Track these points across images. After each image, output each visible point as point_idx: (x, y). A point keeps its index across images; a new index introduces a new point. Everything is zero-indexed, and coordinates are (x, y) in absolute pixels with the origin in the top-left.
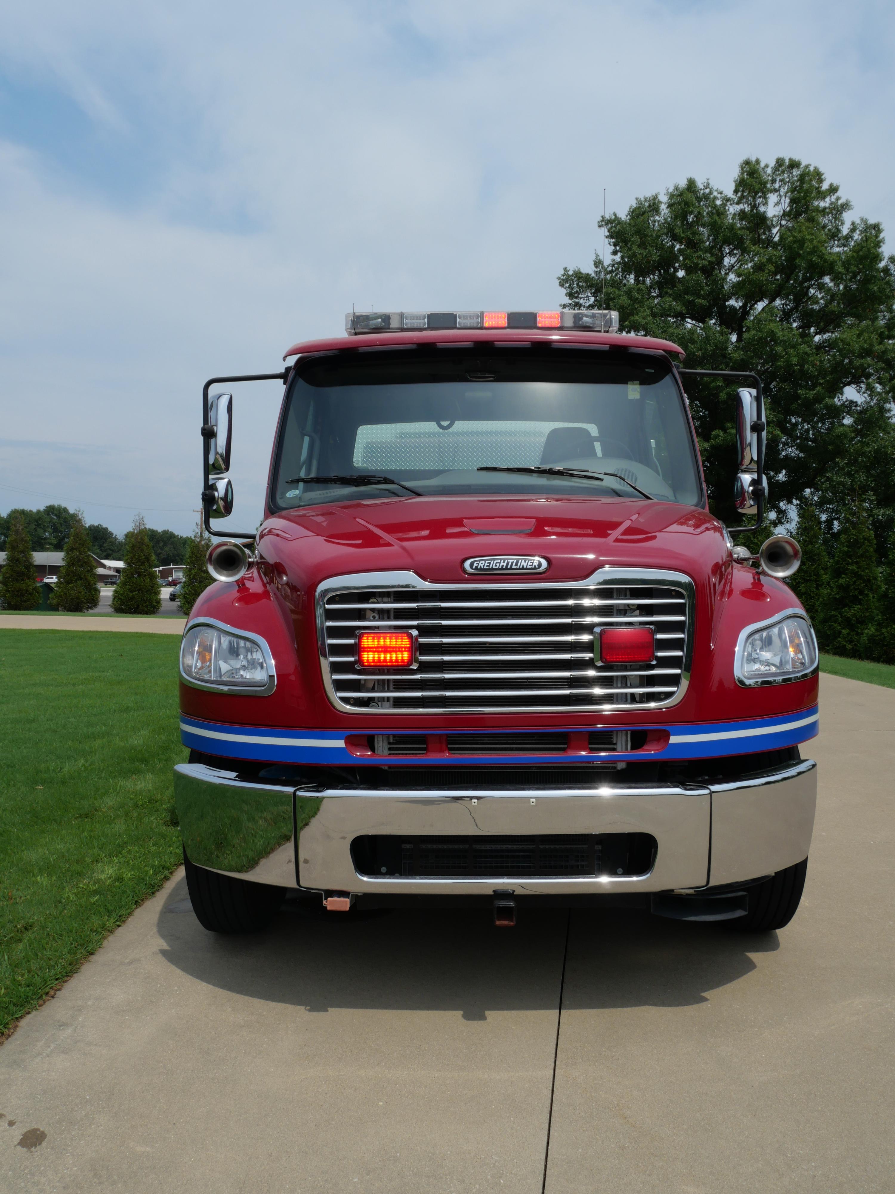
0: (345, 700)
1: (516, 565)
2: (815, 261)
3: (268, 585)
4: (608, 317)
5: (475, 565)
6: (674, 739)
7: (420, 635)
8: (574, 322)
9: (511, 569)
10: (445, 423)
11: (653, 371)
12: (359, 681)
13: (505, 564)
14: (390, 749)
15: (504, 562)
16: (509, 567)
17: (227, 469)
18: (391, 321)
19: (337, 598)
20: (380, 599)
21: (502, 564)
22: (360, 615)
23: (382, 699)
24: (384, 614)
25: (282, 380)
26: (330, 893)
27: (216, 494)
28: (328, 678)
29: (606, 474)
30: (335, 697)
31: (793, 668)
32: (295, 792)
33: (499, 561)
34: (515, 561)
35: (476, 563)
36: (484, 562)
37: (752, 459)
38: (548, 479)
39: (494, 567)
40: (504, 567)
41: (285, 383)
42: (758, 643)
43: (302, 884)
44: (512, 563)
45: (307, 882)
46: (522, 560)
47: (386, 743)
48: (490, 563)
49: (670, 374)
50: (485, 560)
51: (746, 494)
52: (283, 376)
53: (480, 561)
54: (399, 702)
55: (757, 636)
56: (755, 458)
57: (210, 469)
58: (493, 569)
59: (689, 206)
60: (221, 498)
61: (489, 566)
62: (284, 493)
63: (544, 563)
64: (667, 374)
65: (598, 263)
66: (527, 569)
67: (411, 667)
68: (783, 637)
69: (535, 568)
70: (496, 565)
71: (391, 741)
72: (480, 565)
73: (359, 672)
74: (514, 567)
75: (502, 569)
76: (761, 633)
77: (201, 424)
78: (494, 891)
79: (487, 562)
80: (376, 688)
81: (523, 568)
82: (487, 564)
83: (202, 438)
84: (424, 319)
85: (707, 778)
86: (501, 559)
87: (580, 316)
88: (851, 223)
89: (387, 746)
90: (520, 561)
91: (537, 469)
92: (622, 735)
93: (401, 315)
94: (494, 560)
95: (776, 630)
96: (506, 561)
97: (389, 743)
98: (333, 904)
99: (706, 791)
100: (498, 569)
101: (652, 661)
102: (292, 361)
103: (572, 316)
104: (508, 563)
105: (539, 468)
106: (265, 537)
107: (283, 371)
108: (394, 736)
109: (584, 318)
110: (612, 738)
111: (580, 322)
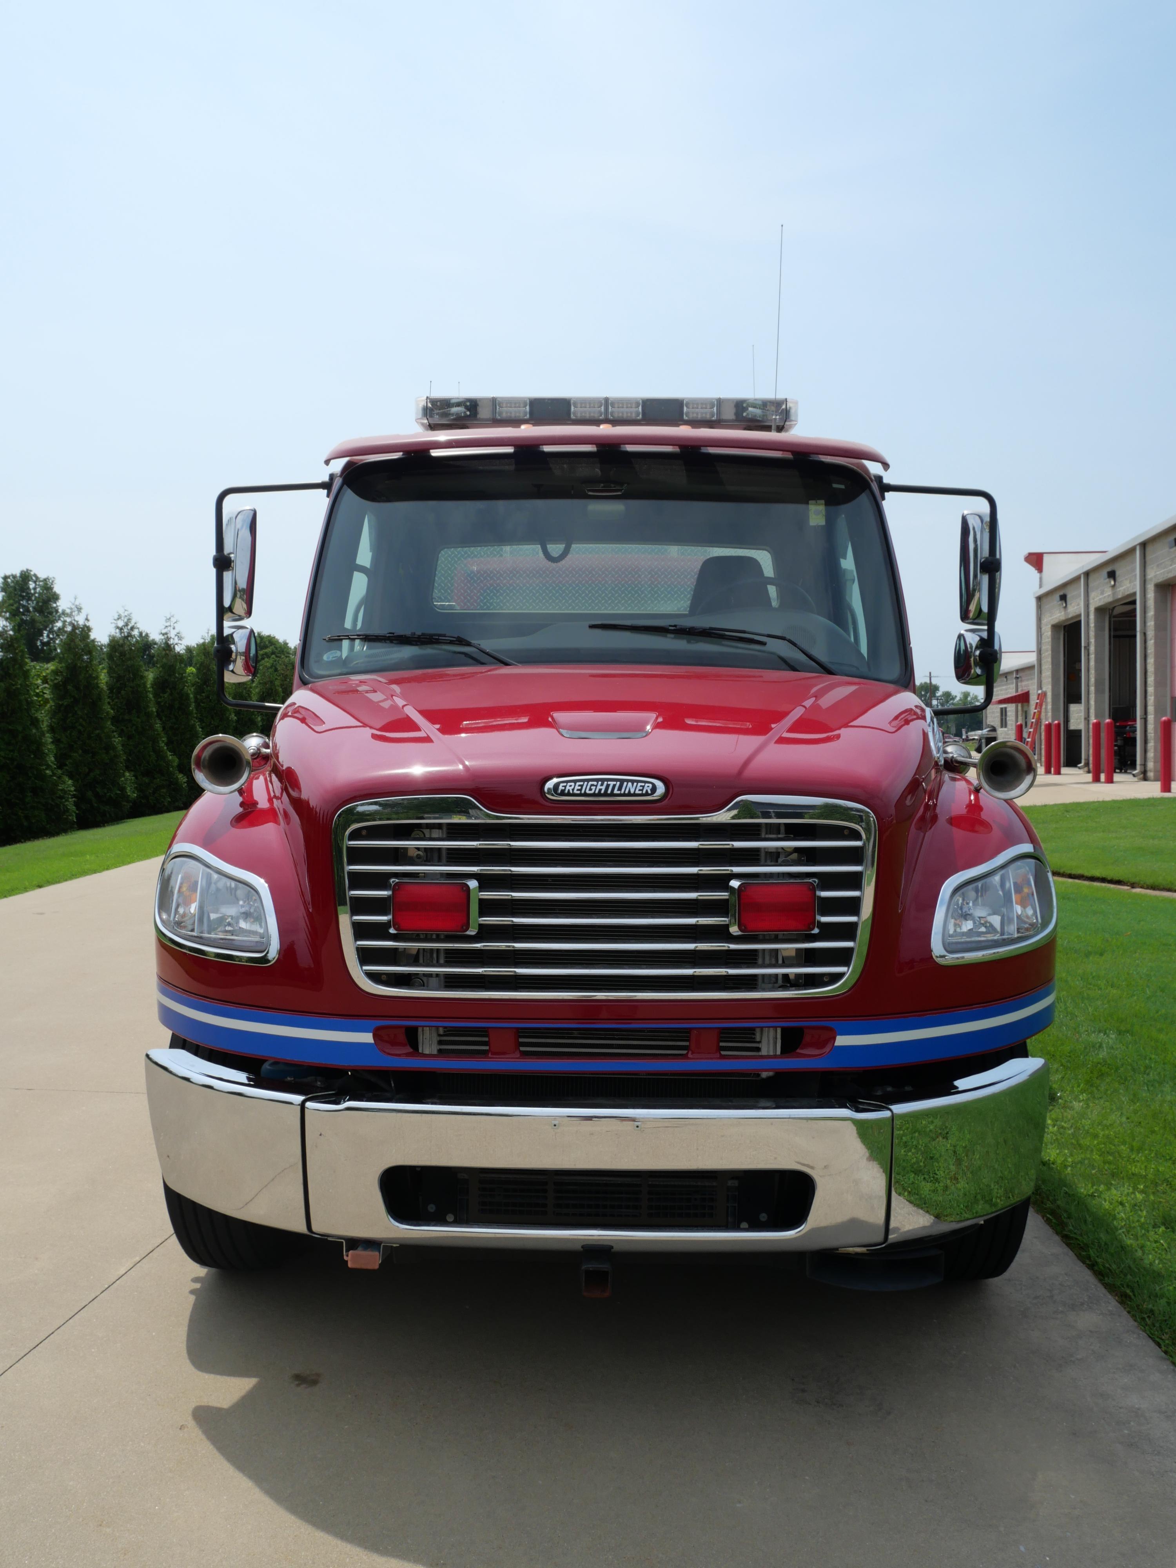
0: (374, 977)
1: (620, 789)
3: (274, 800)
4: (784, 407)
5: (561, 788)
6: (842, 1041)
7: (482, 888)
8: (736, 414)
9: (612, 794)
10: (555, 549)
11: (842, 487)
12: (395, 950)
13: (603, 788)
14: (440, 1043)
15: (602, 785)
16: (609, 791)
17: (249, 613)
18: (479, 409)
19: (364, 832)
20: (427, 832)
21: (599, 787)
22: (397, 856)
23: (429, 975)
24: (430, 856)
25: (326, 491)
26: (354, 1243)
27: (233, 647)
28: (349, 945)
29: (769, 636)
30: (357, 972)
31: (1018, 932)
32: (304, 1102)
33: (595, 783)
34: (618, 783)
35: (562, 785)
36: (573, 784)
37: (981, 611)
38: (689, 642)
39: (588, 792)
40: (602, 792)
41: (328, 496)
42: (972, 894)
43: (315, 1228)
44: (614, 786)
45: (319, 1227)
46: (628, 781)
47: (434, 1035)
48: (582, 786)
49: (868, 491)
50: (575, 781)
51: (972, 659)
52: (326, 486)
53: (567, 782)
54: (452, 982)
55: (971, 887)
56: (985, 609)
57: (222, 612)
58: (585, 795)
60: (241, 654)
61: (580, 790)
62: (320, 655)
63: (661, 788)
64: (863, 491)
66: (635, 795)
67: (468, 933)
68: (1007, 885)
69: (647, 794)
70: (590, 789)
71: (441, 1031)
72: (568, 788)
73: (394, 938)
74: (616, 791)
75: (599, 794)
76: (975, 884)
77: (213, 552)
78: (583, 1247)
79: (578, 784)
80: (421, 960)
81: (629, 794)
82: (577, 787)
83: (214, 570)
84: (525, 406)
85: (889, 1089)
86: (597, 780)
87: (745, 405)
89: (435, 1039)
90: (625, 783)
91: (673, 628)
92: (768, 1032)
93: (494, 401)
94: (588, 781)
95: (997, 878)
96: (606, 783)
97: (439, 1035)
98: (353, 1259)
99: (886, 1114)
100: (594, 795)
101: (813, 929)
102: (338, 466)
103: (733, 405)
104: (608, 786)
105: (675, 626)
106: (289, 720)
107: (326, 479)
108: (445, 1027)
109: (750, 409)
110: (754, 1034)
111: (745, 414)
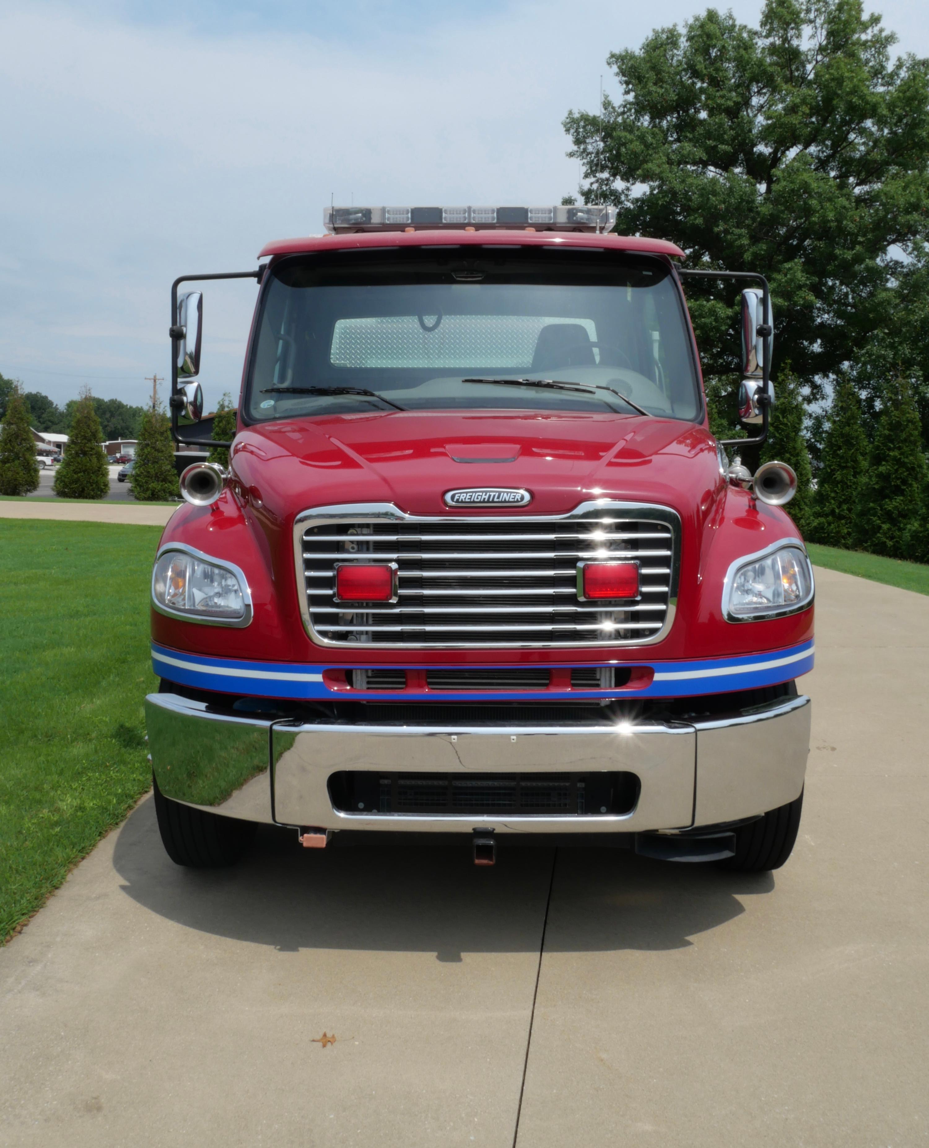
0: (324, 634)
1: (498, 498)
2: (855, 102)
3: (242, 509)
4: (604, 212)
5: (456, 497)
6: (658, 677)
7: (400, 568)
8: (568, 218)
9: (493, 502)
10: (430, 321)
11: (651, 274)
12: (337, 615)
13: (487, 497)
14: (368, 683)
15: (486, 495)
16: (491, 500)
17: (197, 372)
18: (372, 216)
19: (316, 530)
20: (359, 530)
21: (484, 496)
22: (338, 547)
23: (361, 633)
24: (363, 546)
25: (256, 279)
26: (306, 829)
27: (185, 399)
28: (306, 610)
29: (598, 387)
30: (314, 630)
31: (785, 601)
32: (271, 726)
33: (481, 494)
34: (497, 494)
35: (457, 495)
36: (465, 495)
37: (758, 365)
38: (537, 392)
39: (476, 500)
40: (486, 500)
41: (259, 282)
42: (751, 574)
43: (278, 819)
44: (494, 496)
45: (282, 818)
46: (504, 492)
47: (364, 677)
48: (471, 496)
49: (669, 276)
50: (467, 493)
51: (751, 402)
52: (258, 275)
53: (461, 493)
54: (378, 637)
55: (750, 568)
56: (761, 364)
57: (177, 372)
58: (474, 502)
59: (712, 39)
60: (191, 403)
61: (470, 499)
62: (258, 404)
63: (527, 497)
64: (666, 276)
65: (607, 104)
66: (509, 502)
67: (390, 601)
68: (777, 567)
69: (517, 501)
70: (477, 498)
71: (370, 674)
72: (461, 497)
73: (337, 606)
74: (496, 500)
75: (484, 502)
76: (754, 566)
77: (169, 325)
78: (474, 829)
79: (469, 494)
80: (355, 621)
81: (505, 502)
82: (468, 497)
83: (169, 340)
84: (407, 213)
85: (693, 715)
86: (482, 492)
88: (896, 59)
89: (365, 680)
90: (502, 494)
91: (525, 382)
92: (606, 671)
93: (383, 210)
94: (476, 492)
95: (769, 562)
96: (488, 494)
97: (368, 677)
98: (309, 840)
99: (691, 730)
100: (480, 502)
101: (636, 597)
102: (267, 260)
103: (565, 211)
104: (490, 496)
105: (527, 380)
106: (240, 453)
107: (256, 269)
108: (373, 670)
110: (595, 674)
111: (575, 218)
